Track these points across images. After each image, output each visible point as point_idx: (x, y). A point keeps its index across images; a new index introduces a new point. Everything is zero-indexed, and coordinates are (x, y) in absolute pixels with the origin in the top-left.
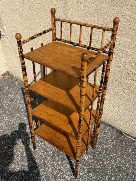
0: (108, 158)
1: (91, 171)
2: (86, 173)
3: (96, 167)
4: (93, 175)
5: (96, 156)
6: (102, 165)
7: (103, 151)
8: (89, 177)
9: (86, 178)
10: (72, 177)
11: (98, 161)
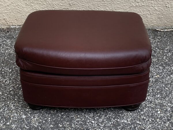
0: (166, 51)
1: (165, 66)
2: (162, 69)
3: (165, 62)
4: (170, 67)
5: (154, 55)
6: (168, 58)
7: (156, 49)
8: (169, 70)
9: (167, 72)
10: (154, 77)
11: (161, 57)
